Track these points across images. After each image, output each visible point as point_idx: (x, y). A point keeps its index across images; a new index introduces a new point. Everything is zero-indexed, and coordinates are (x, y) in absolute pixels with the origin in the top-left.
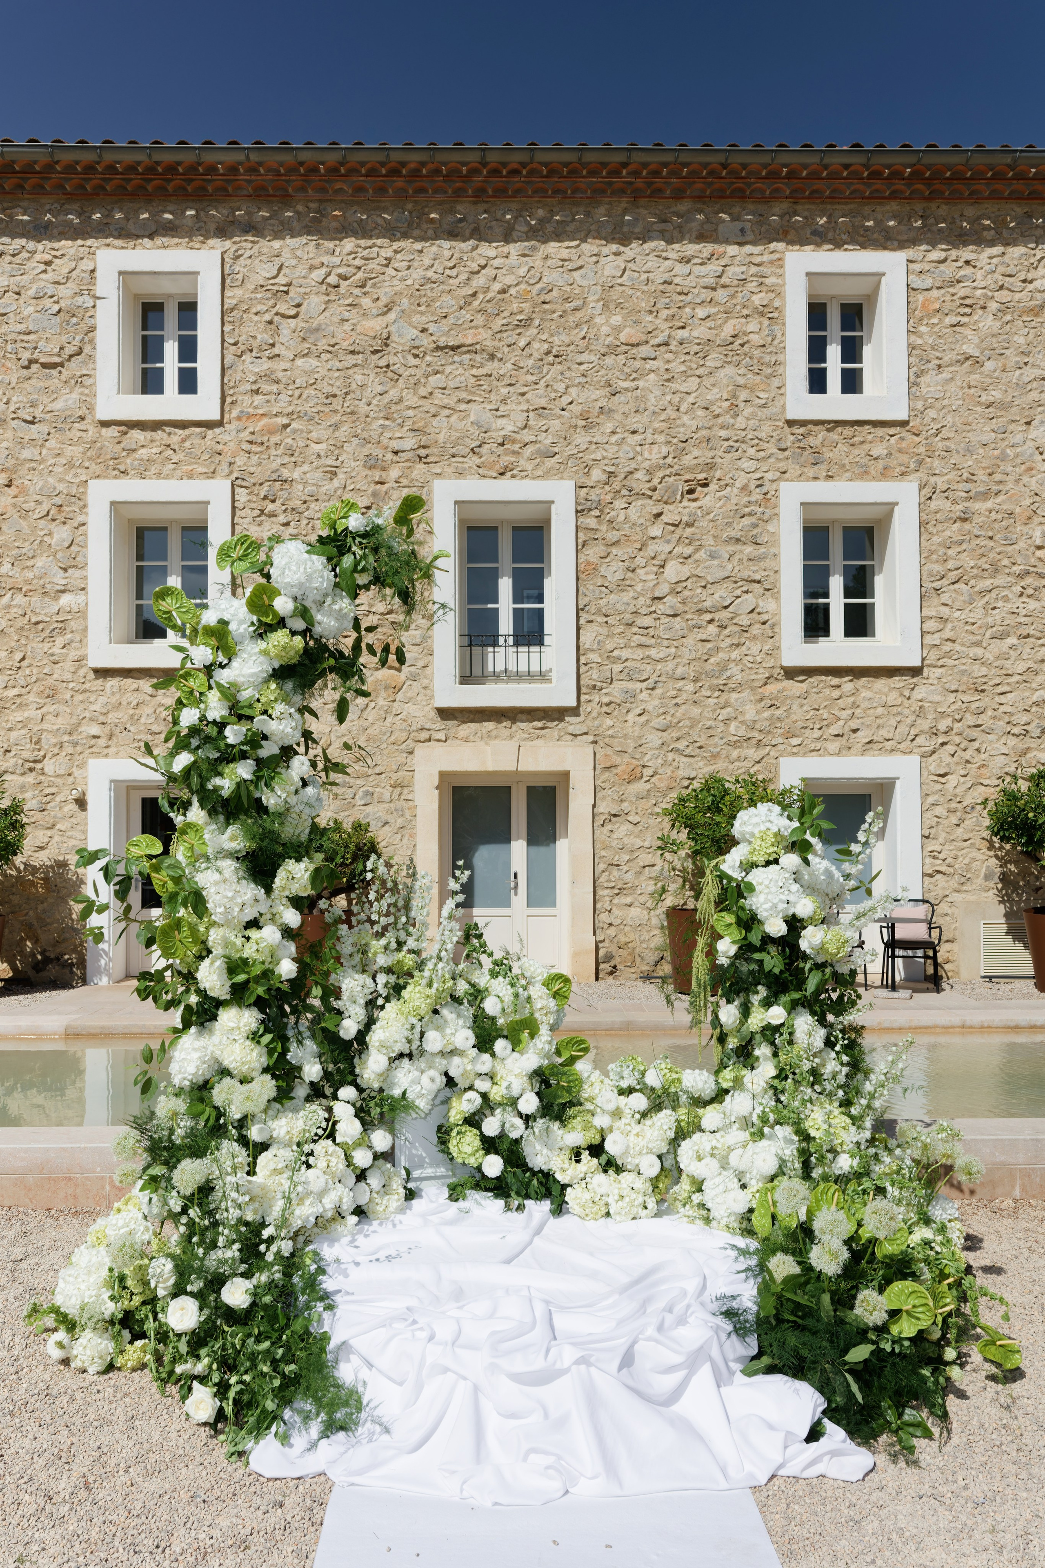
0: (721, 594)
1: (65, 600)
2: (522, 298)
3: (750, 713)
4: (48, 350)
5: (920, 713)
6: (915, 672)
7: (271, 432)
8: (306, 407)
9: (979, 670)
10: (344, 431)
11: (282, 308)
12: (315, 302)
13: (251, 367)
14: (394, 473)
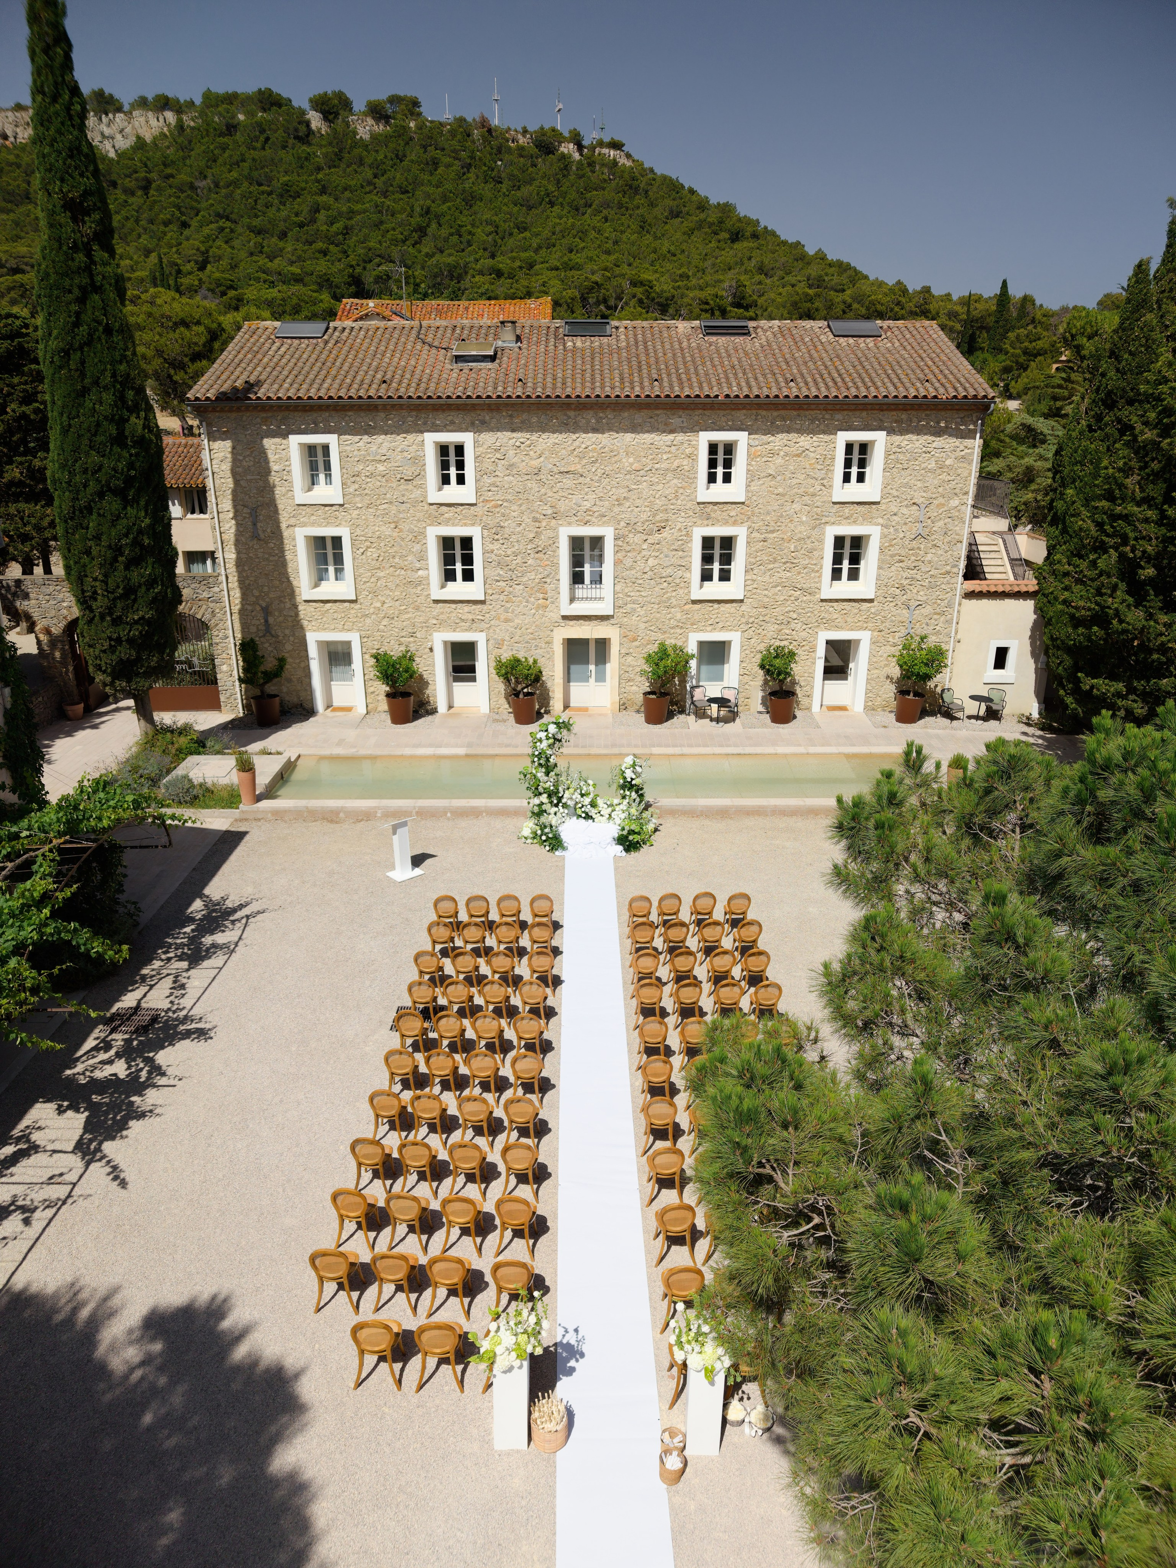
0: (669, 571)
1: (420, 573)
2: (594, 450)
3: (679, 616)
4: (408, 474)
5: (743, 616)
6: (742, 601)
7: (496, 506)
8: (509, 497)
9: (766, 600)
10: (523, 508)
11: (498, 456)
12: (511, 453)
13: (487, 480)
14: (544, 524)
